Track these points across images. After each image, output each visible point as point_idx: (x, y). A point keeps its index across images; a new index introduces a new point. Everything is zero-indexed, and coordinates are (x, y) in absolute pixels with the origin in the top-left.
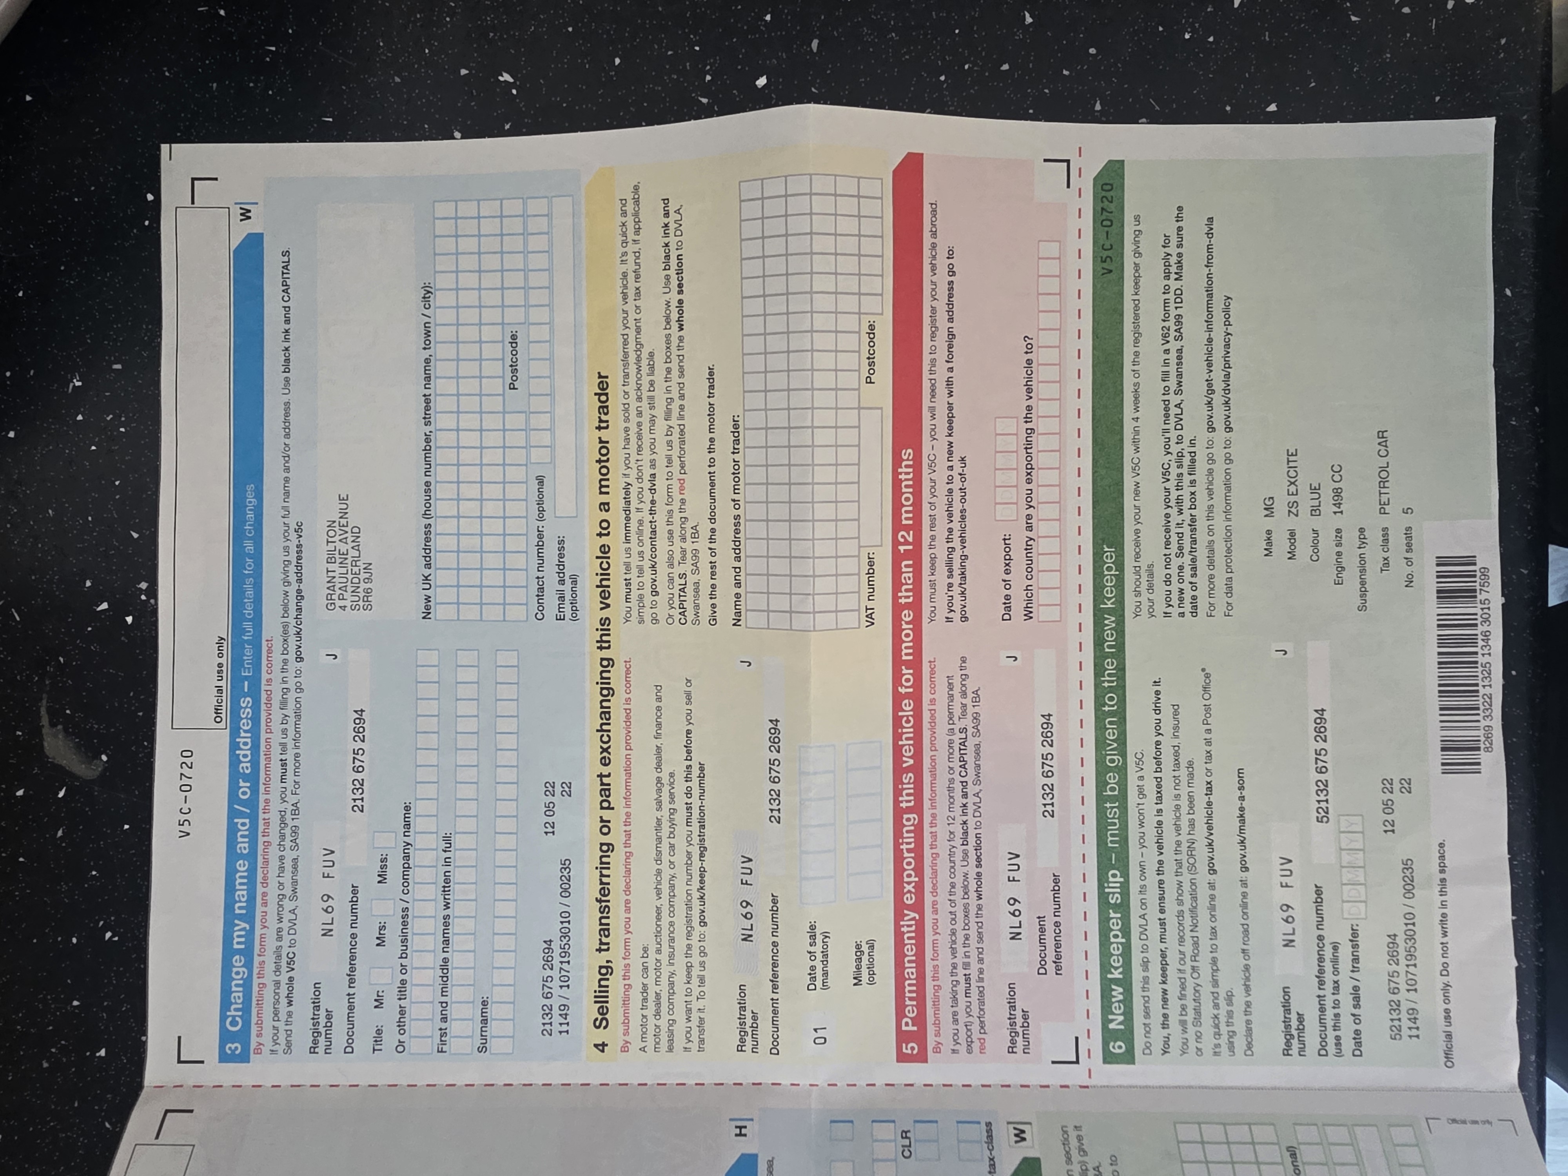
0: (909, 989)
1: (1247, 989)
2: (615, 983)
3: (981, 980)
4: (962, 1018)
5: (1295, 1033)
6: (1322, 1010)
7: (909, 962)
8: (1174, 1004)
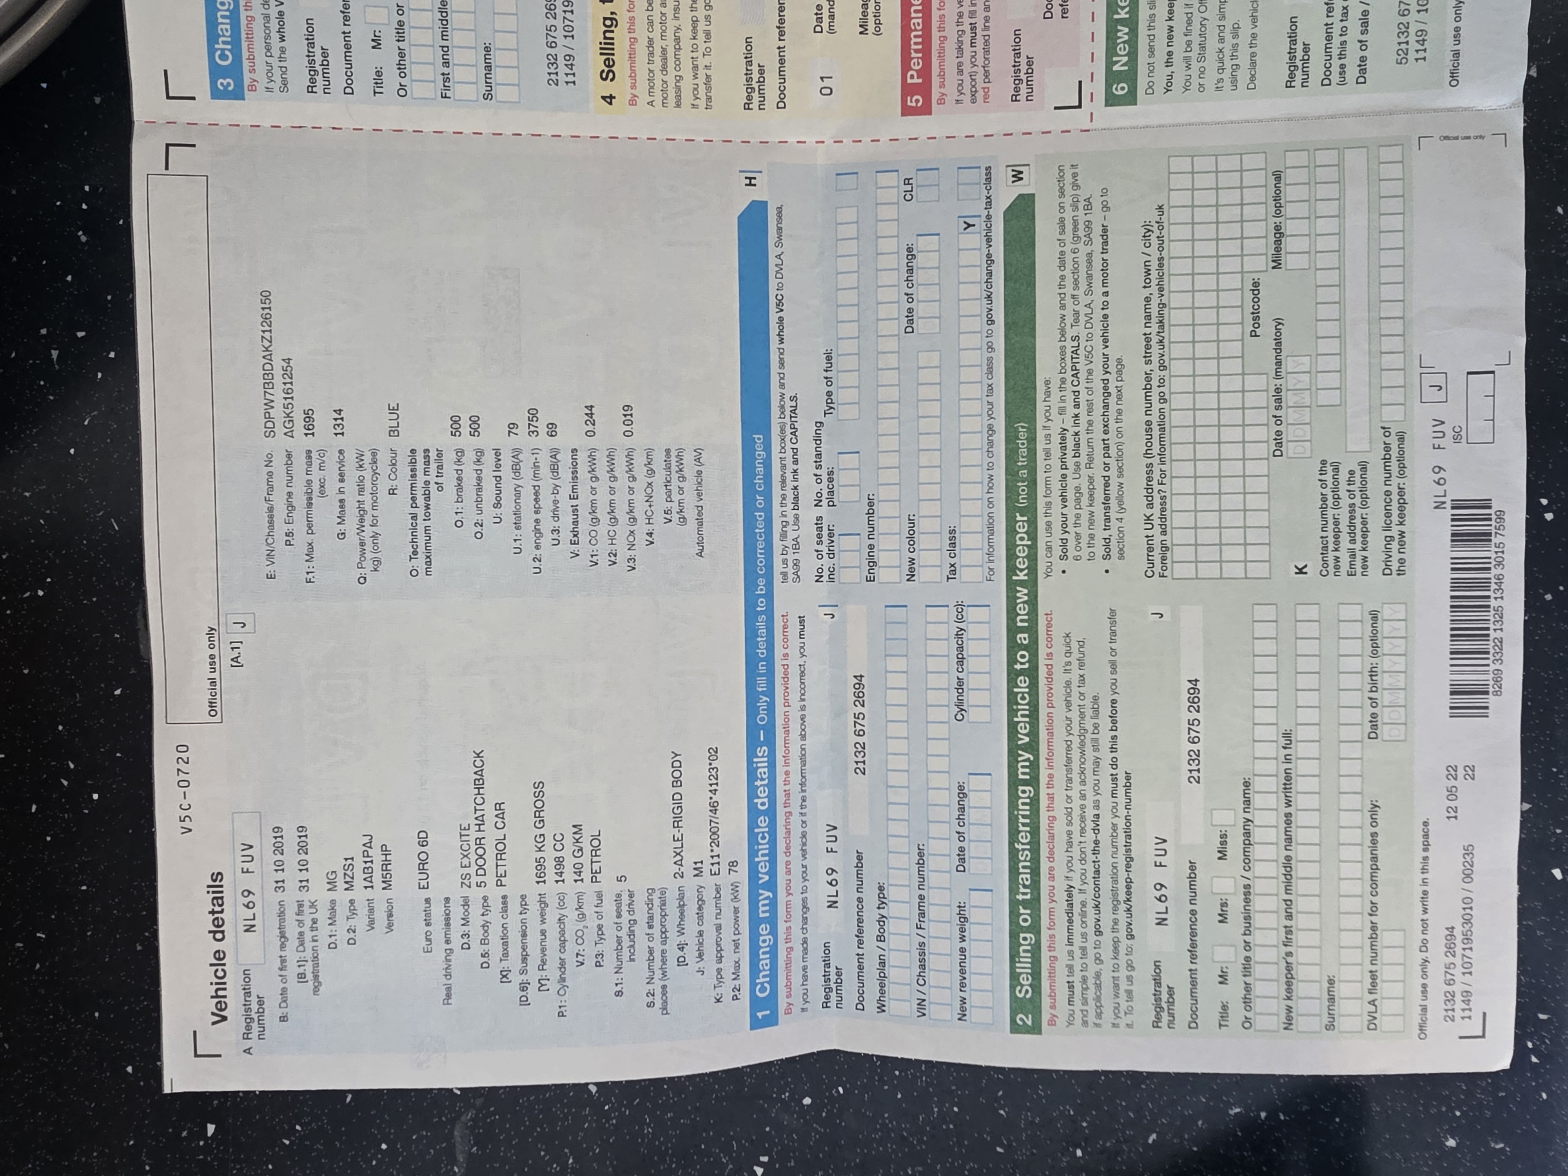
0: (915, 41)
1: (1254, 19)
2: (620, 35)
3: (986, 28)
4: (967, 68)
5: (1299, 64)
6: (1329, 38)
7: (916, 11)
8: (1179, 40)
